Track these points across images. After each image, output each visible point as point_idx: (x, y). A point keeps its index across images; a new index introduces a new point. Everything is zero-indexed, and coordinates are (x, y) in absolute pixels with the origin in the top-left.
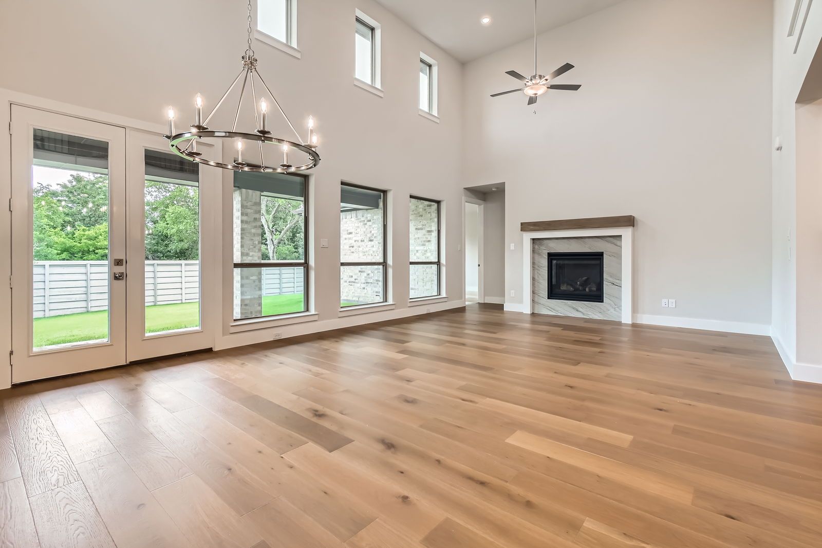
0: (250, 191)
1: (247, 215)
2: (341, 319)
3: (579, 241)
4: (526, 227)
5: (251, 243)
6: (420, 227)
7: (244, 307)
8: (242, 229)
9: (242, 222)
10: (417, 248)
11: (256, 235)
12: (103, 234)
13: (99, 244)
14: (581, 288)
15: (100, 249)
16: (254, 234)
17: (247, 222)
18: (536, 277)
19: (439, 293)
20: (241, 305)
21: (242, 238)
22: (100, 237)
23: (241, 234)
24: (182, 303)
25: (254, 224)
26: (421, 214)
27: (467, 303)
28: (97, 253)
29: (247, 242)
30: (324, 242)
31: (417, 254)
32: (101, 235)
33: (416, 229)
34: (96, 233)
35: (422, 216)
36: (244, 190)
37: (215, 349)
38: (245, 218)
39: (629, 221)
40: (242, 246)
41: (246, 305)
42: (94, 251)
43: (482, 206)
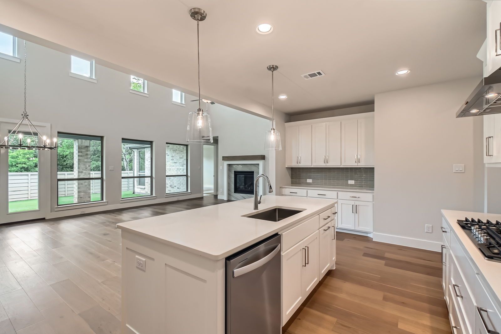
0: (84, 141)
1: (81, 152)
2: (122, 204)
3: (245, 166)
4: (225, 158)
5: (84, 166)
6: (182, 157)
7: (80, 199)
8: (79, 160)
9: (79, 156)
10: (180, 168)
11: (87, 162)
12: (21, 154)
13: (19, 161)
14: (247, 188)
15: (20, 164)
16: (86, 162)
17: (81, 156)
18: (230, 183)
19: (187, 190)
20: (78, 198)
21: (78, 164)
22: (20, 157)
23: (78, 162)
24: (65, 196)
25: (86, 157)
26: (182, 150)
27: (204, 195)
28: (17, 167)
29: (82, 166)
30: (111, 168)
31: (180, 171)
32: (20, 155)
33: (180, 158)
34: (17, 154)
35: (182, 151)
36: (80, 140)
37: (47, 218)
38: (80, 154)
39: (263, 158)
40: (79, 168)
41: (81, 198)
42: (15, 165)
43: (215, 146)
